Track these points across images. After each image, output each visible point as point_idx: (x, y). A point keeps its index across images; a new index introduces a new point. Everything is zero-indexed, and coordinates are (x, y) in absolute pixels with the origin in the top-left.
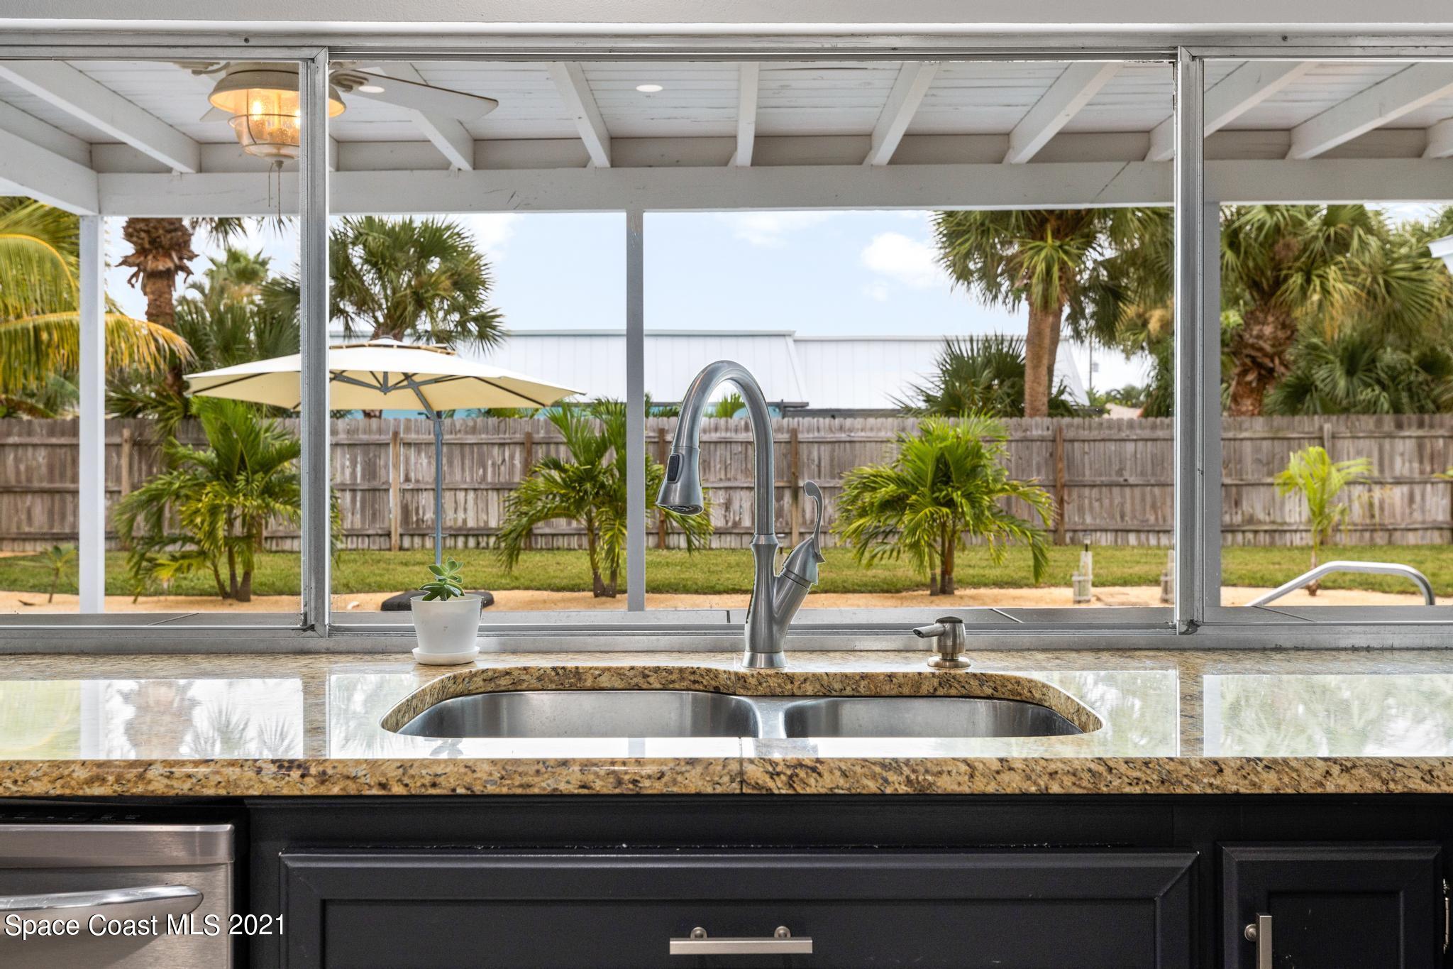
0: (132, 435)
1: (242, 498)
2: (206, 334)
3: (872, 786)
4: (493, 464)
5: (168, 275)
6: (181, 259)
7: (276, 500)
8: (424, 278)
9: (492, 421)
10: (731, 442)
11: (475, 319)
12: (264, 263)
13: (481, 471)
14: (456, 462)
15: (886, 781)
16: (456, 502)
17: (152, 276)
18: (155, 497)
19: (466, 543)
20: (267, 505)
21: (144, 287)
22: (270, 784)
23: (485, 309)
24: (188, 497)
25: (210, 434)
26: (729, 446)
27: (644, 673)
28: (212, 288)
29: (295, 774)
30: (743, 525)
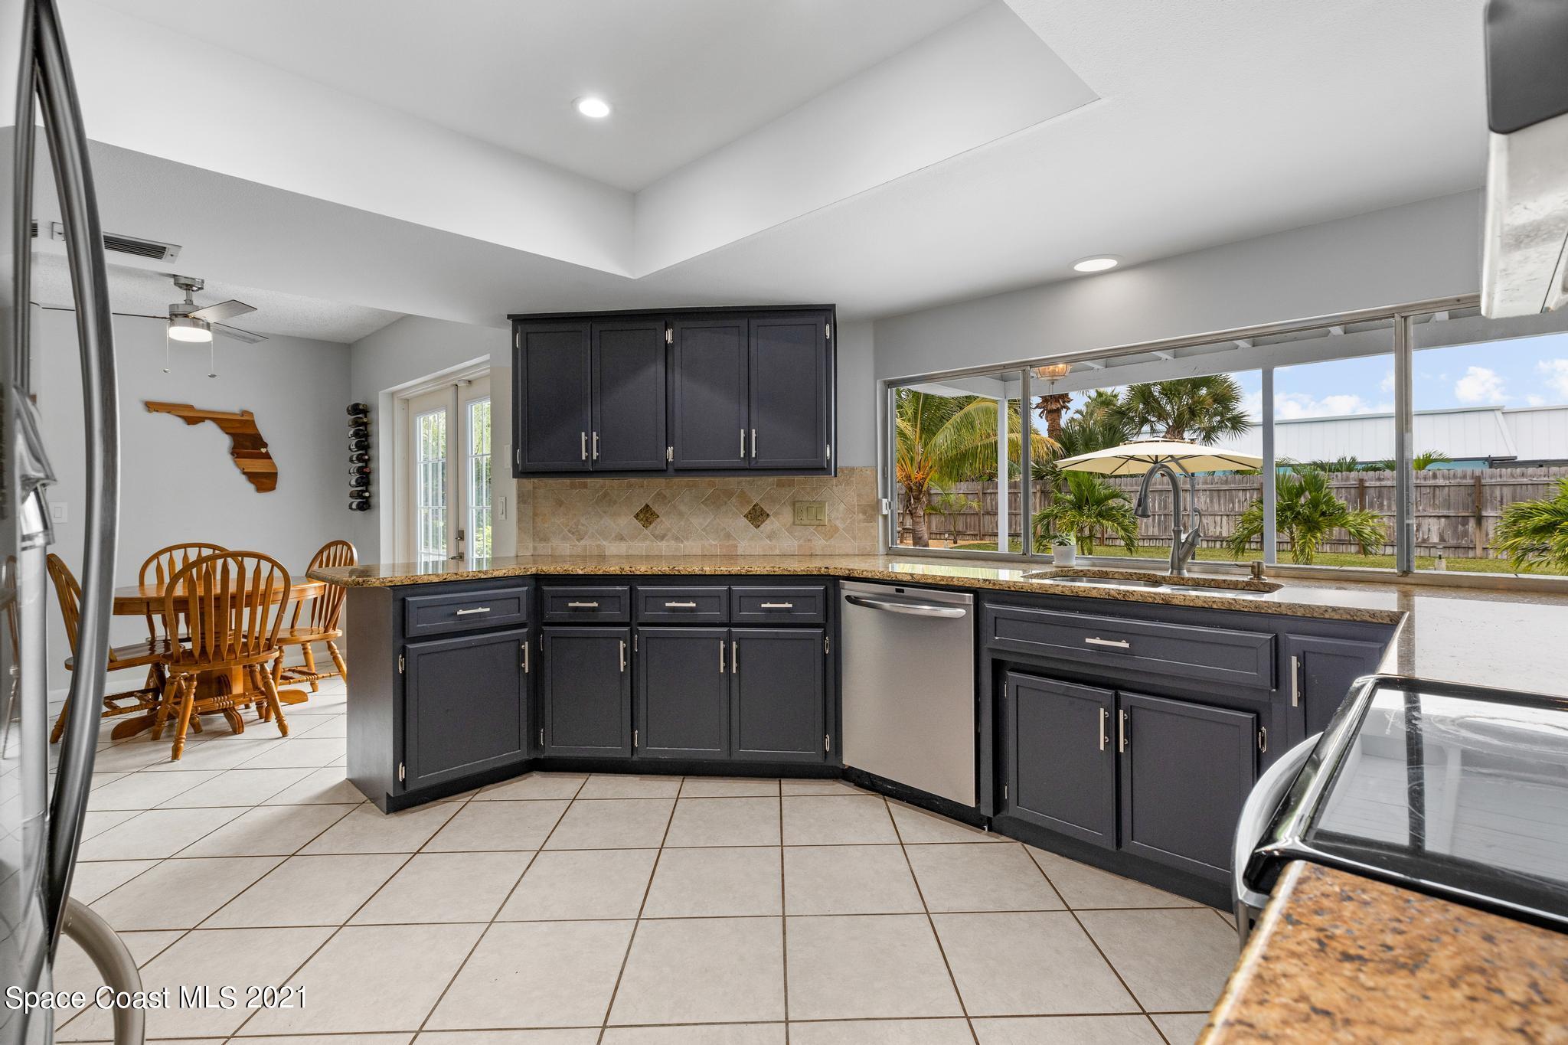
0: (1041, 488)
1: (1085, 518)
2: (1076, 438)
3: (1151, 600)
4: (1239, 501)
5: (1058, 411)
6: (1064, 402)
7: (1103, 519)
8: (1196, 398)
9: (1238, 477)
10: (1420, 486)
11: (1229, 420)
12: (1116, 396)
13: (1231, 505)
14: (1215, 500)
15: (1155, 598)
16: (1215, 522)
17: (1051, 412)
18: (1046, 517)
19: (1222, 545)
20: (1099, 522)
21: (1046, 417)
22: (981, 585)
23: (1235, 413)
24: (1061, 517)
25: (1071, 485)
26: (1419, 489)
27: (1131, 575)
28: (1087, 412)
29: (987, 583)
30: (1431, 541)
